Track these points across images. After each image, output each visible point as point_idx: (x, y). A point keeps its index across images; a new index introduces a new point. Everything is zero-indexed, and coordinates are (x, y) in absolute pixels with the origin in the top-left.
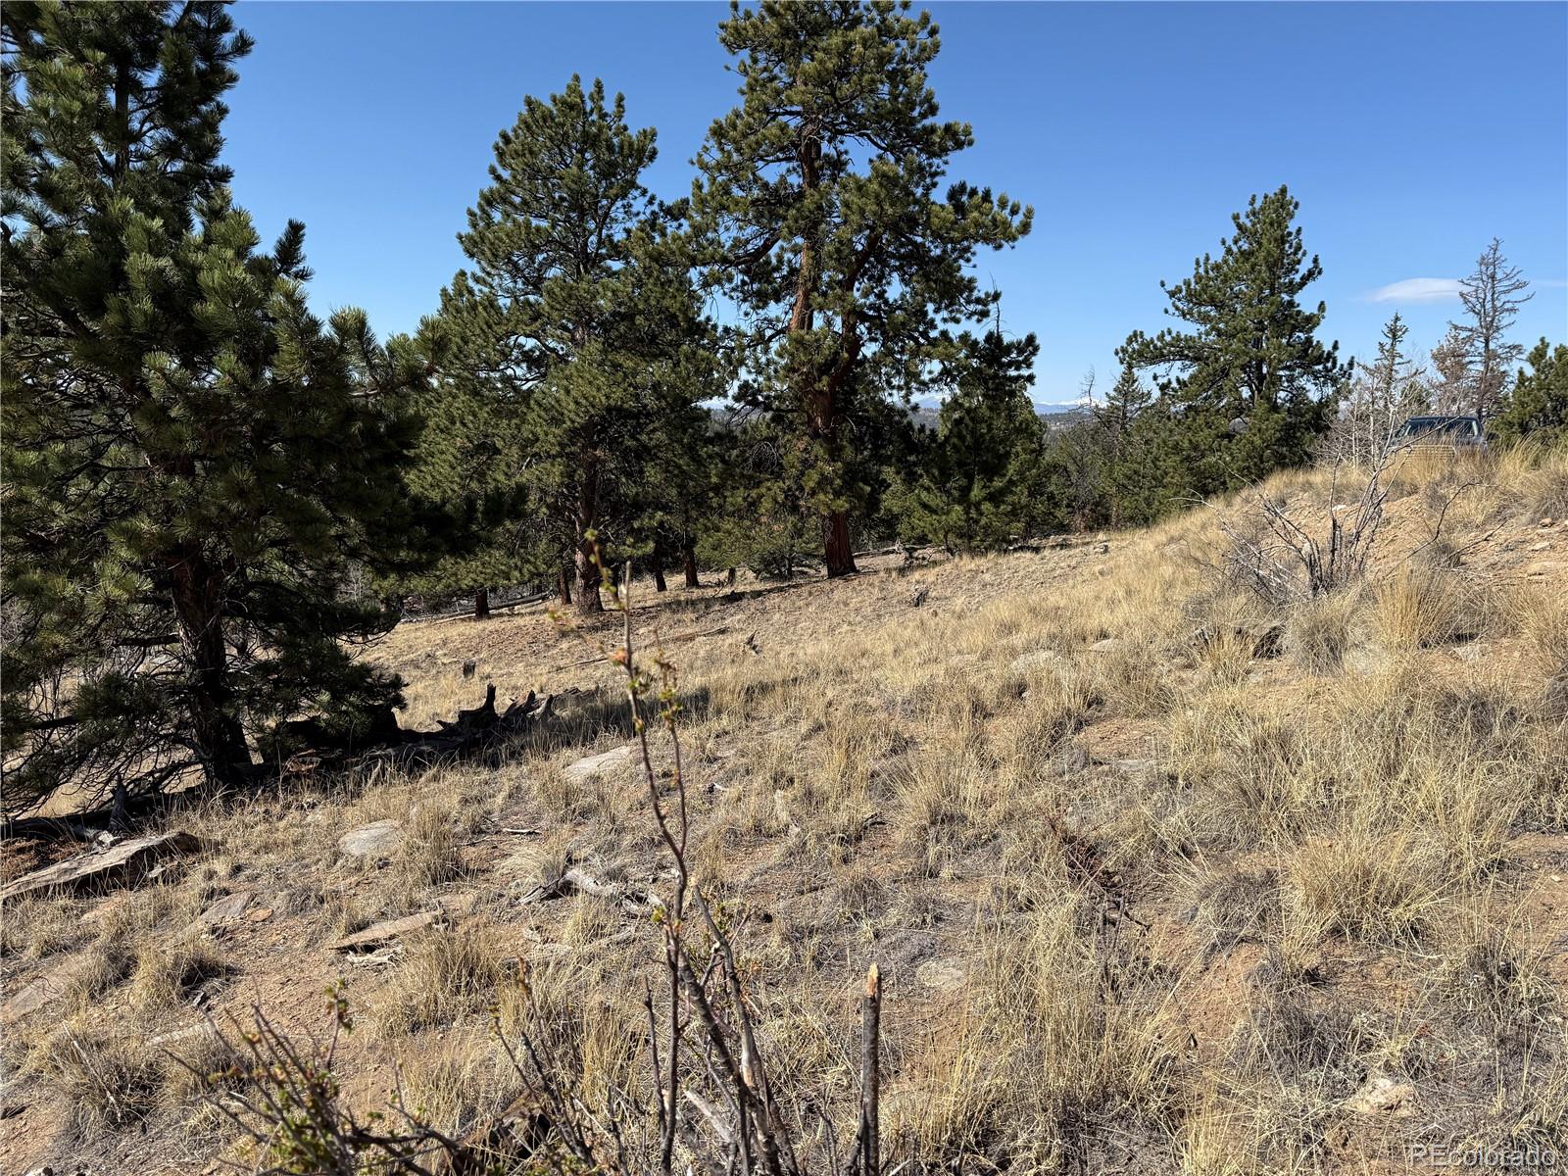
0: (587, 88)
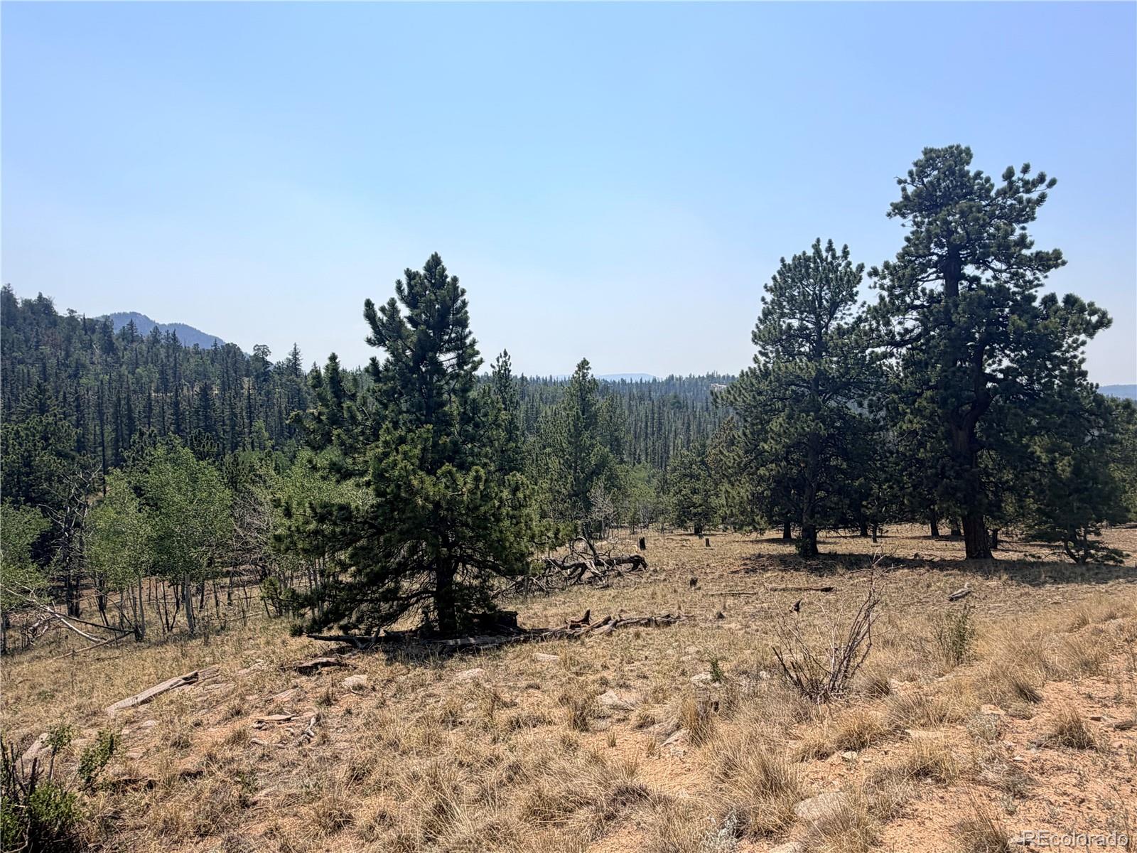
0: (823, 246)
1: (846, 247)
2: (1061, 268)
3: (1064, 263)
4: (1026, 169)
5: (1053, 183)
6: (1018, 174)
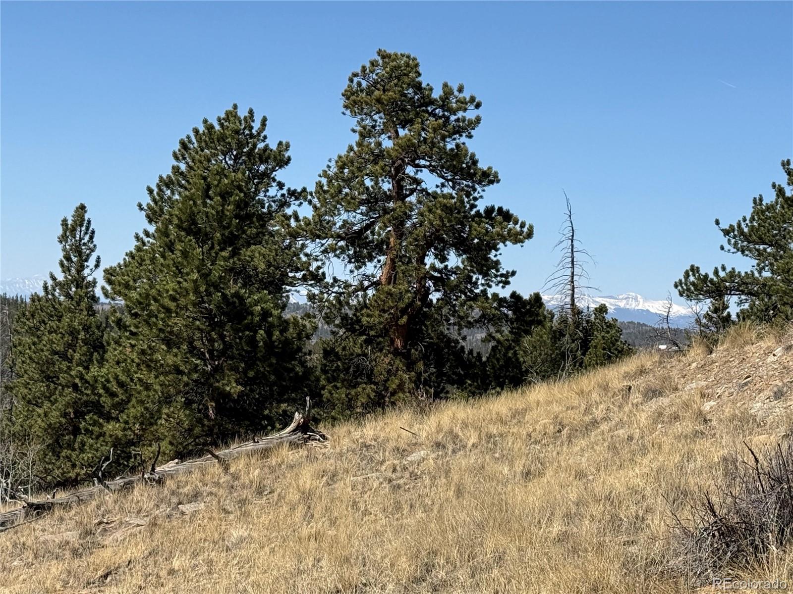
1: (264, 119)
2: (496, 185)
3: (498, 181)
4: (460, 90)
5: (478, 106)
6: (454, 92)
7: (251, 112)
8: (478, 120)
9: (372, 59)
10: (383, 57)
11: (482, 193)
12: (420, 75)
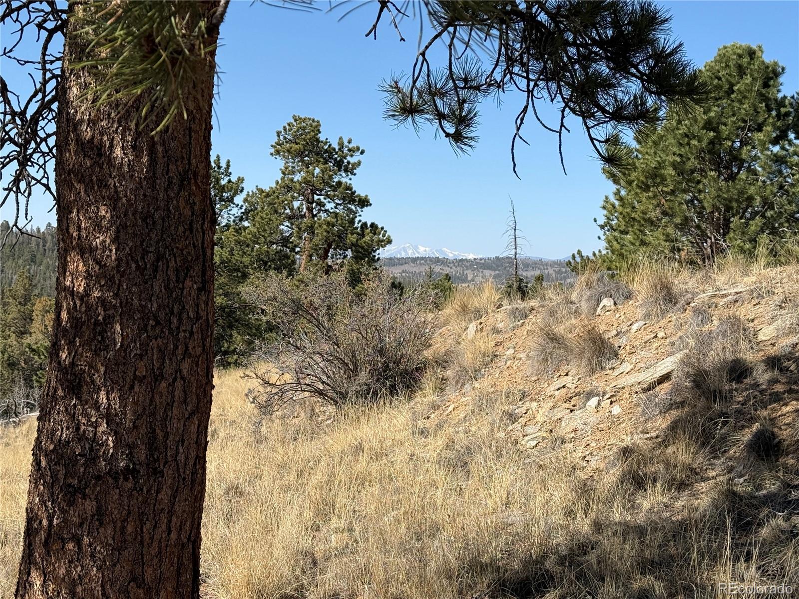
1: (228, 162)
2: (369, 207)
3: (371, 205)
4: (350, 142)
5: (362, 152)
6: (346, 143)
7: (218, 157)
8: (359, 163)
9: (289, 122)
10: (296, 120)
11: (361, 213)
12: (320, 132)
